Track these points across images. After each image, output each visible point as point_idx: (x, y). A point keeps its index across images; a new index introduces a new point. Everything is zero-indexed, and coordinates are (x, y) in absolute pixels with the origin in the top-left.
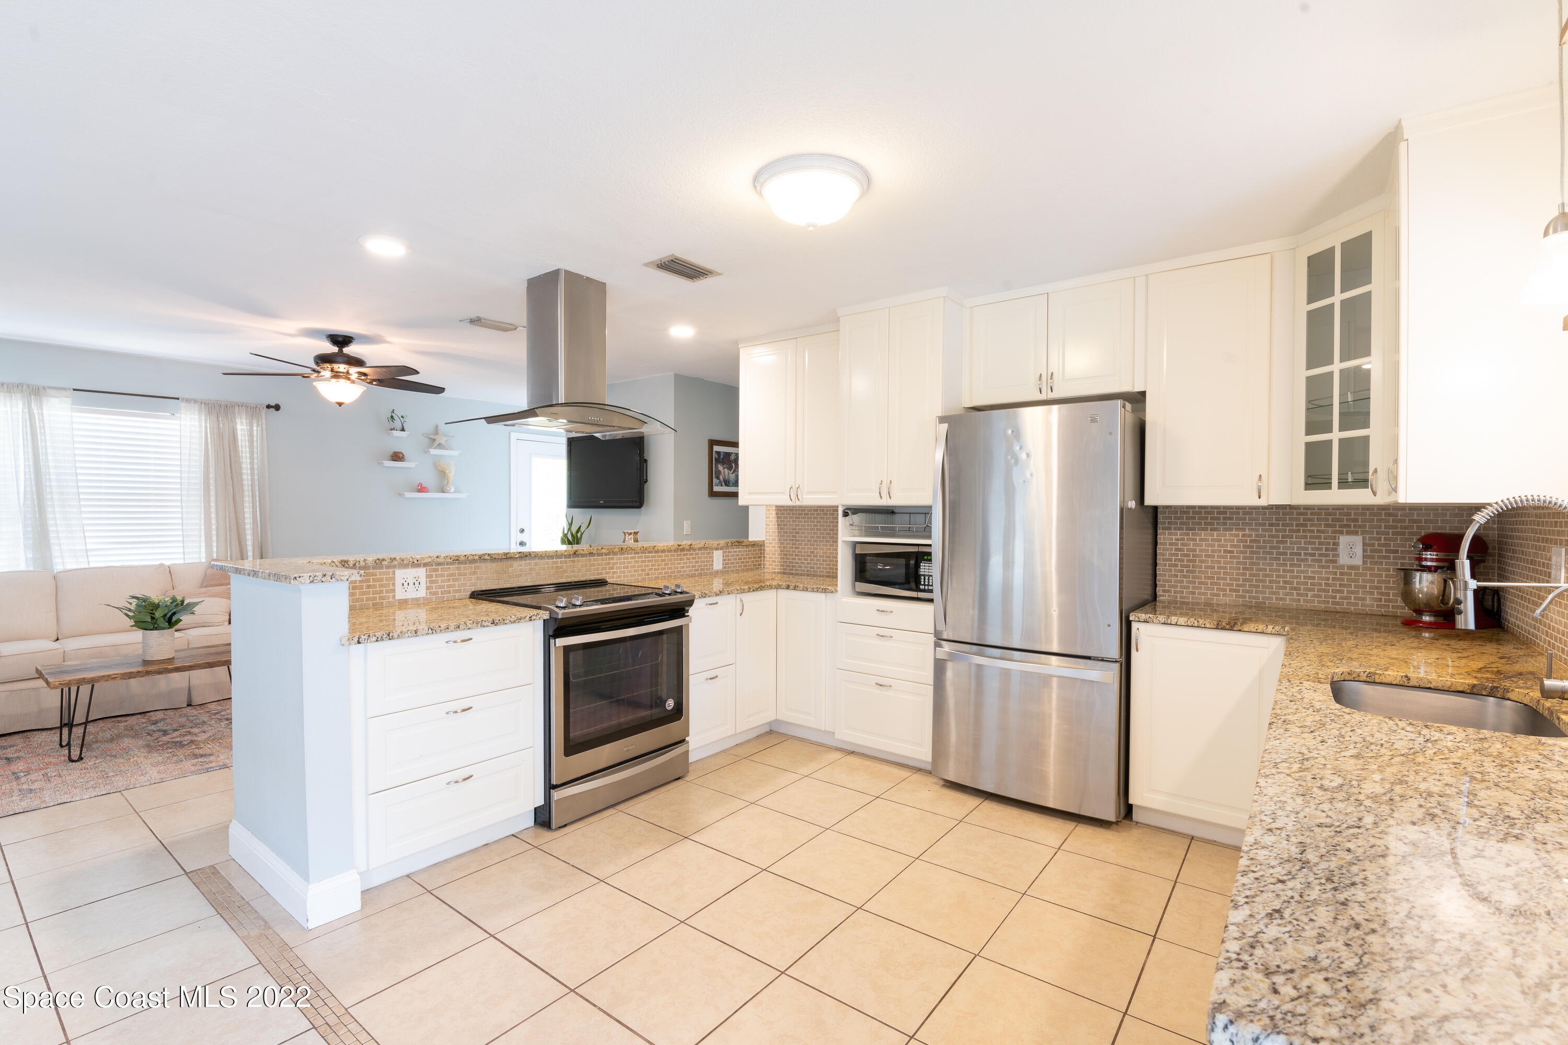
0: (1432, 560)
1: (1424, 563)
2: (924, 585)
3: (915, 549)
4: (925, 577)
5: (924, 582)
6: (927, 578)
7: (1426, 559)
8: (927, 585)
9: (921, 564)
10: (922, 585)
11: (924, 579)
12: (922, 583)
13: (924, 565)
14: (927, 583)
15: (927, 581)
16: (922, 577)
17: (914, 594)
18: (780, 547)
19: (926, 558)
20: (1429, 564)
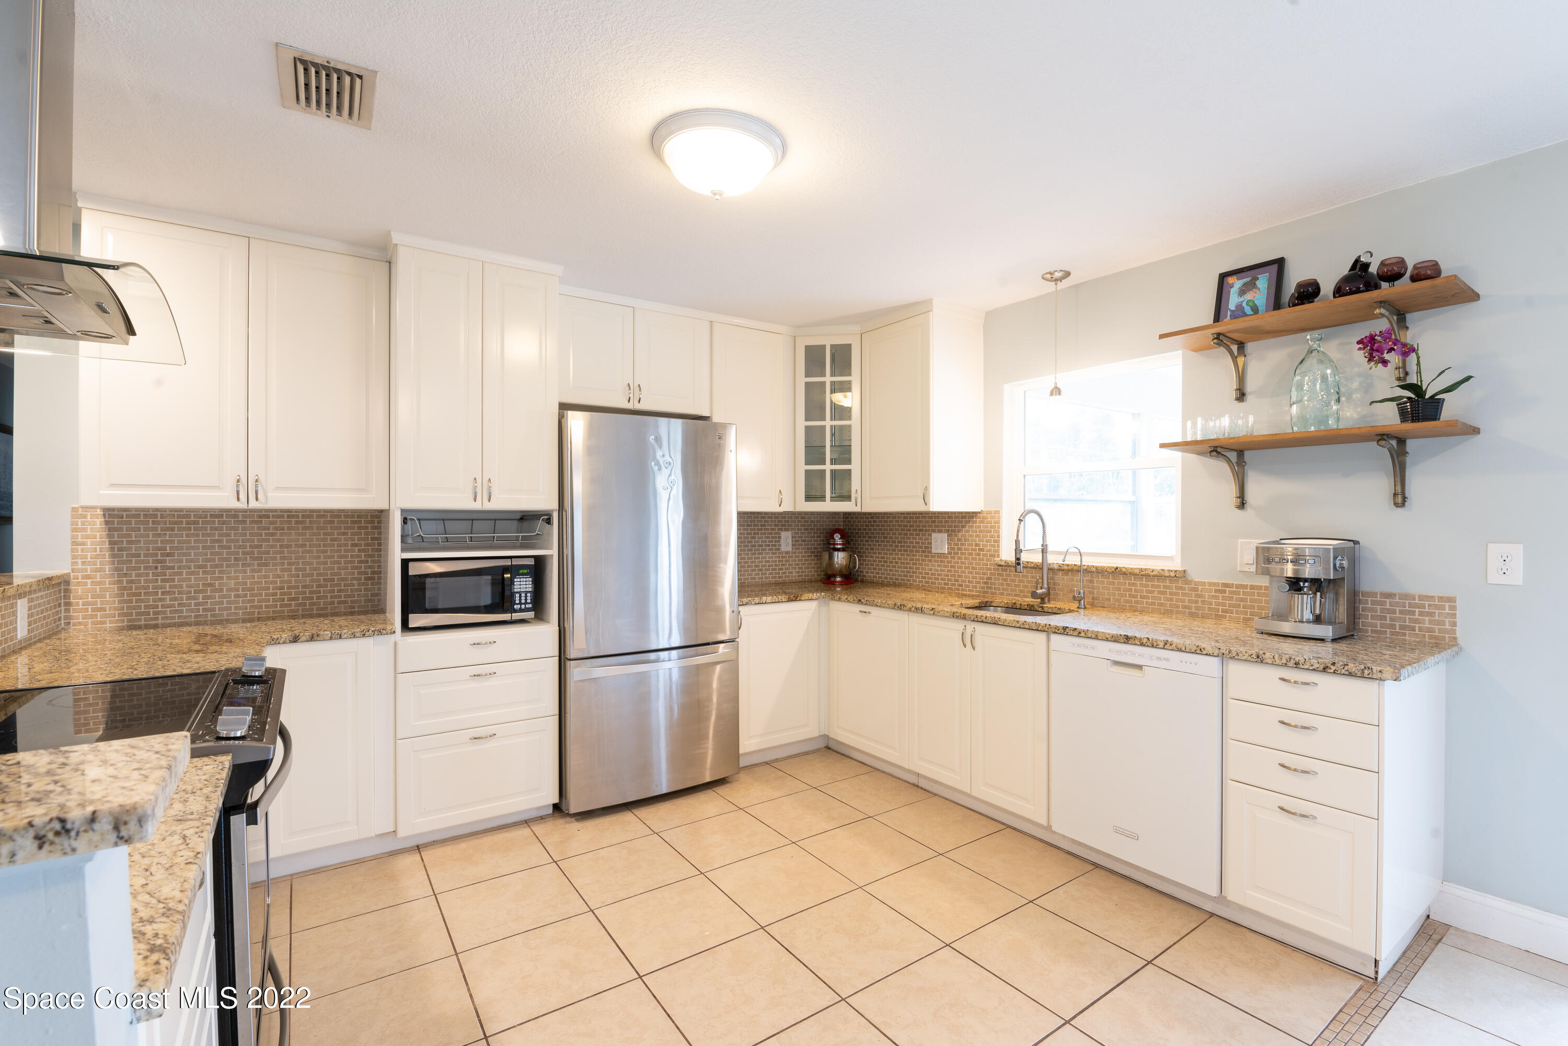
0: (840, 544)
1: (836, 546)
2: (520, 603)
3: (508, 563)
4: (520, 595)
5: (520, 600)
6: (523, 595)
7: (837, 544)
8: (523, 604)
9: (515, 580)
10: (518, 604)
11: (520, 597)
12: (517, 602)
13: (519, 580)
14: (523, 601)
15: (523, 598)
16: (517, 595)
17: (506, 617)
18: (120, 582)
19: (521, 572)
20: (839, 546)
